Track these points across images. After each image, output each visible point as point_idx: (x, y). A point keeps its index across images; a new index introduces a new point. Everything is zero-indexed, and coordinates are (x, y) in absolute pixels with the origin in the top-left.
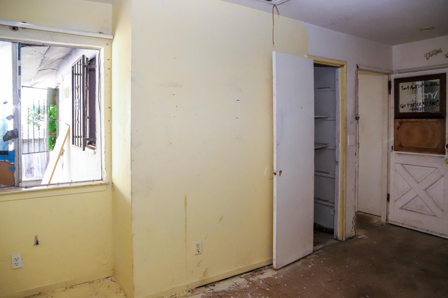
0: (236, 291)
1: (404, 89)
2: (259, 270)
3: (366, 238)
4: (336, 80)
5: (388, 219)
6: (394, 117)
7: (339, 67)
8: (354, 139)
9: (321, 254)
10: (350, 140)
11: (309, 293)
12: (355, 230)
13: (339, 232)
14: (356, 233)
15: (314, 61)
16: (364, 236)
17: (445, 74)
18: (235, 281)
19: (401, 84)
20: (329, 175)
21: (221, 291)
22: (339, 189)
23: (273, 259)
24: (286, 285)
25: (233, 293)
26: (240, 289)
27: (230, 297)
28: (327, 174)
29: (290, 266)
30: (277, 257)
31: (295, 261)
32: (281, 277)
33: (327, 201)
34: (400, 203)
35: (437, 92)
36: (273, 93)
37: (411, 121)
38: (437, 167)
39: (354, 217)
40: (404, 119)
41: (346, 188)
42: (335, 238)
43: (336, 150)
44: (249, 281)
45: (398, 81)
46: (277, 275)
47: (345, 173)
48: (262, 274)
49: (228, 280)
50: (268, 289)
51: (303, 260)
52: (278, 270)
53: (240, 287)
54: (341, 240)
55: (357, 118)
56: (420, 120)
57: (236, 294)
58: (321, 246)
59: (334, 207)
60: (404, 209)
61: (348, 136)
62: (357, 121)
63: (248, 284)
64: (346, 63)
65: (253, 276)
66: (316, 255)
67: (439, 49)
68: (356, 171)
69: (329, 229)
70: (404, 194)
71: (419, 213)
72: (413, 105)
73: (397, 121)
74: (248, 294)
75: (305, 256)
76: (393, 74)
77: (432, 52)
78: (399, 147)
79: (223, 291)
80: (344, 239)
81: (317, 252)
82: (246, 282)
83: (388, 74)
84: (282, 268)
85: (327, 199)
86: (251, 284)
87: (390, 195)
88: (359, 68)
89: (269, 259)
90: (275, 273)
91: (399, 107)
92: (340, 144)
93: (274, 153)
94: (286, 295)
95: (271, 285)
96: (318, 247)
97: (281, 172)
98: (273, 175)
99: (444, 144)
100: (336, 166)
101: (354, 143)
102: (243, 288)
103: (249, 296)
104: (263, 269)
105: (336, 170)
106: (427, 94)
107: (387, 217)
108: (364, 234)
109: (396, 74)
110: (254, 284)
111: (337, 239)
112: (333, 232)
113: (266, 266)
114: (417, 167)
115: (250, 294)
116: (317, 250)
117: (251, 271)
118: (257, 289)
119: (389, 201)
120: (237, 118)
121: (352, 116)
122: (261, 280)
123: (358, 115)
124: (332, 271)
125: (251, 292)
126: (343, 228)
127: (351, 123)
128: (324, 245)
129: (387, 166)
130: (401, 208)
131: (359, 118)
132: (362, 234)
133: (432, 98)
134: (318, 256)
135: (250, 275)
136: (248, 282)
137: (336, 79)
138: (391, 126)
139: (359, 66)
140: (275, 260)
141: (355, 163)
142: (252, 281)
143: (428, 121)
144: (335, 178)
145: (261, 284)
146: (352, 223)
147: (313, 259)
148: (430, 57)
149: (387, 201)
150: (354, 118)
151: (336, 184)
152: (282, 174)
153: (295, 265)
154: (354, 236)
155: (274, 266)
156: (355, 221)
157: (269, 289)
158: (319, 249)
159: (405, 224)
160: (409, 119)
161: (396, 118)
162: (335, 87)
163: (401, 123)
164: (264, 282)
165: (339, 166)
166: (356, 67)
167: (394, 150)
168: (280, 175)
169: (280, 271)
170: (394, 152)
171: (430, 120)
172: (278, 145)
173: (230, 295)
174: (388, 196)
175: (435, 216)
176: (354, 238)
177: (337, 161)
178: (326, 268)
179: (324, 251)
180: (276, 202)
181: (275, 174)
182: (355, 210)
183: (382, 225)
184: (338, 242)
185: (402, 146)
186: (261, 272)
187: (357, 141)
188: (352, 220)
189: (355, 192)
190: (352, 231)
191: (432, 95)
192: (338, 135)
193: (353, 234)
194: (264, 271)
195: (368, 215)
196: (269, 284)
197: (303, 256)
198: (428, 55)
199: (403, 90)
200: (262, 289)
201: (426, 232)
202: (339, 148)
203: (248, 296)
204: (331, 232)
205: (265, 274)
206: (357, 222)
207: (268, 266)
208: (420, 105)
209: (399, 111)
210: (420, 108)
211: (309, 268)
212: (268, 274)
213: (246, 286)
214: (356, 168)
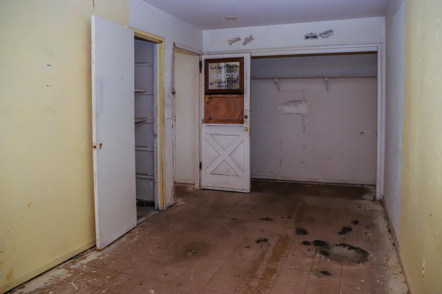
0: (55, 284)
1: (213, 68)
2: (80, 256)
3: (185, 204)
4: (155, 56)
5: (201, 185)
6: (204, 93)
7: (158, 43)
8: (171, 112)
9: (145, 225)
10: (168, 114)
11: (139, 263)
12: (174, 198)
13: (159, 203)
14: (175, 201)
15: (135, 33)
16: (182, 203)
17: (243, 58)
18: (52, 275)
19: (210, 65)
20: (148, 149)
21: (35, 289)
22: (158, 161)
23: (97, 239)
24: (113, 262)
25: (51, 287)
26: (60, 281)
27: (48, 293)
28: (146, 148)
29: (114, 243)
30: (100, 237)
31: (120, 238)
32: (107, 256)
33: (146, 175)
34: (210, 169)
35: (238, 72)
36: (92, 61)
37: (218, 96)
38: (237, 134)
39: (173, 186)
40: (212, 95)
41: (165, 159)
42: (156, 209)
43: (155, 123)
44: (71, 269)
45: (208, 61)
46: (102, 255)
47: (163, 145)
48: (84, 258)
49: (42, 276)
50: (94, 271)
51: (128, 235)
52: (102, 250)
53: (60, 278)
54: (162, 209)
55: (174, 93)
56: (225, 96)
57: (55, 287)
58: (144, 219)
59: (154, 179)
60: (214, 174)
61: (166, 109)
62: (173, 95)
63: (69, 273)
64: (164, 40)
65: (73, 263)
66: (140, 228)
67: (238, 38)
68: (173, 143)
69: (150, 201)
70: (213, 161)
71: (226, 175)
72: (220, 83)
73: (207, 97)
74: (72, 283)
75: (129, 230)
76: (203, 55)
77: (234, 39)
78: (208, 120)
79: (37, 289)
80: (165, 209)
81: (141, 225)
82: (66, 271)
83: (199, 55)
84: (106, 247)
85: (146, 173)
86: (73, 272)
87: (202, 163)
88: (176, 46)
89: (91, 240)
90: (100, 254)
91: (208, 85)
92: (158, 117)
93: (93, 125)
94: (115, 271)
95: (96, 266)
96: (140, 220)
97: (101, 145)
98: (93, 149)
99: (243, 115)
100: (155, 139)
101: (171, 116)
102: (63, 279)
103: (73, 284)
104: (85, 253)
105: (155, 143)
106: (231, 74)
107: (200, 184)
108: (182, 201)
109: (206, 55)
110: (76, 271)
111: (158, 210)
112: (154, 204)
113: (88, 249)
114: (224, 136)
115: (75, 282)
116: (140, 223)
117: (71, 259)
118: (81, 275)
119: (201, 169)
120: (48, 85)
121: (170, 91)
122: (85, 264)
123: (175, 90)
124: (158, 238)
125: (74, 280)
126: (163, 198)
127: (168, 97)
128: (146, 217)
129: (199, 137)
130: (212, 174)
131: (176, 92)
132: (180, 202)
133: (234, 77)
134: (142, 228)
135: (70, 263)
136: (69, 270)
137: (155, 54)
138: (201, 101)
139: (175, 44)
140: (99, 239)
141: (173, 135)
142: (73, 269)
143: (231, 96)
144: (154, 151)
145: (86, 269)
146: (171, 192)
147: (138, 232)
148: (232, 43)
149: (200, 169)
150: (171, 92)
151: (155, 157)
152: (102, 147)
153: (120, 241)
154: (174, 204)
155: (98, 246)
156: (174, 190)
157: (96, 271)
158: (143, 222)
159: (215, 186)
160: (217, 95)
161: (206, 94)
162: (153, 62)
163: (210, 98)
164: (88, 265)
165: (157, 138)
166: (173, 45)
167: (205, 123)
168: (100, 148)
169: (105, 251)
170: (204, 124)
171: (233, 96)
172: (97, 116)
173: (47, 291)
174: (201, 164)
175: (238, 175)
176: (173, 206)
177: (155, 134)
178: (152, 237)
179: (148, 223)
180: (96, 177)
181: (95, 147)
182: (173, 180)
183: (197, 191)
184: (159, 213)
185: (211, 119)
186: (83, 257)
187: (174, 115)
188: (171, 190)
189: (173, 162)
190: (171, 200)
191: (234, 74)
192: (156, 109)
193: (173, 202)
194: (86, 255)
195: (183, 185)
196: (94, 266)
197: (127, 231)
198: (231, 41)
199: (211, 69)
200: (87, 274)
201: (231, 190)
202: (158, 121)
203: (71, 285)
204: (152, 204)
205: (87, 258)
206: (175, 192)
207: (90, 249)
208: (225, 83)
209: (208, 88)
210: (224, 86)
211: (135, 241)
212: (92, 256)
213: (67, 276)
214: (173, 139)
